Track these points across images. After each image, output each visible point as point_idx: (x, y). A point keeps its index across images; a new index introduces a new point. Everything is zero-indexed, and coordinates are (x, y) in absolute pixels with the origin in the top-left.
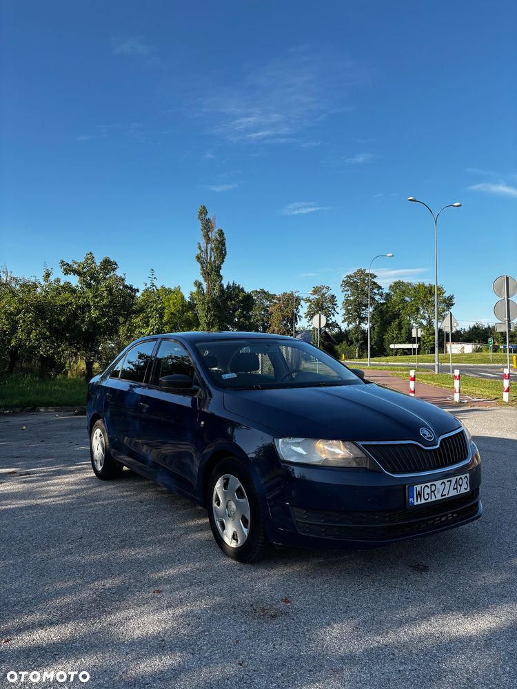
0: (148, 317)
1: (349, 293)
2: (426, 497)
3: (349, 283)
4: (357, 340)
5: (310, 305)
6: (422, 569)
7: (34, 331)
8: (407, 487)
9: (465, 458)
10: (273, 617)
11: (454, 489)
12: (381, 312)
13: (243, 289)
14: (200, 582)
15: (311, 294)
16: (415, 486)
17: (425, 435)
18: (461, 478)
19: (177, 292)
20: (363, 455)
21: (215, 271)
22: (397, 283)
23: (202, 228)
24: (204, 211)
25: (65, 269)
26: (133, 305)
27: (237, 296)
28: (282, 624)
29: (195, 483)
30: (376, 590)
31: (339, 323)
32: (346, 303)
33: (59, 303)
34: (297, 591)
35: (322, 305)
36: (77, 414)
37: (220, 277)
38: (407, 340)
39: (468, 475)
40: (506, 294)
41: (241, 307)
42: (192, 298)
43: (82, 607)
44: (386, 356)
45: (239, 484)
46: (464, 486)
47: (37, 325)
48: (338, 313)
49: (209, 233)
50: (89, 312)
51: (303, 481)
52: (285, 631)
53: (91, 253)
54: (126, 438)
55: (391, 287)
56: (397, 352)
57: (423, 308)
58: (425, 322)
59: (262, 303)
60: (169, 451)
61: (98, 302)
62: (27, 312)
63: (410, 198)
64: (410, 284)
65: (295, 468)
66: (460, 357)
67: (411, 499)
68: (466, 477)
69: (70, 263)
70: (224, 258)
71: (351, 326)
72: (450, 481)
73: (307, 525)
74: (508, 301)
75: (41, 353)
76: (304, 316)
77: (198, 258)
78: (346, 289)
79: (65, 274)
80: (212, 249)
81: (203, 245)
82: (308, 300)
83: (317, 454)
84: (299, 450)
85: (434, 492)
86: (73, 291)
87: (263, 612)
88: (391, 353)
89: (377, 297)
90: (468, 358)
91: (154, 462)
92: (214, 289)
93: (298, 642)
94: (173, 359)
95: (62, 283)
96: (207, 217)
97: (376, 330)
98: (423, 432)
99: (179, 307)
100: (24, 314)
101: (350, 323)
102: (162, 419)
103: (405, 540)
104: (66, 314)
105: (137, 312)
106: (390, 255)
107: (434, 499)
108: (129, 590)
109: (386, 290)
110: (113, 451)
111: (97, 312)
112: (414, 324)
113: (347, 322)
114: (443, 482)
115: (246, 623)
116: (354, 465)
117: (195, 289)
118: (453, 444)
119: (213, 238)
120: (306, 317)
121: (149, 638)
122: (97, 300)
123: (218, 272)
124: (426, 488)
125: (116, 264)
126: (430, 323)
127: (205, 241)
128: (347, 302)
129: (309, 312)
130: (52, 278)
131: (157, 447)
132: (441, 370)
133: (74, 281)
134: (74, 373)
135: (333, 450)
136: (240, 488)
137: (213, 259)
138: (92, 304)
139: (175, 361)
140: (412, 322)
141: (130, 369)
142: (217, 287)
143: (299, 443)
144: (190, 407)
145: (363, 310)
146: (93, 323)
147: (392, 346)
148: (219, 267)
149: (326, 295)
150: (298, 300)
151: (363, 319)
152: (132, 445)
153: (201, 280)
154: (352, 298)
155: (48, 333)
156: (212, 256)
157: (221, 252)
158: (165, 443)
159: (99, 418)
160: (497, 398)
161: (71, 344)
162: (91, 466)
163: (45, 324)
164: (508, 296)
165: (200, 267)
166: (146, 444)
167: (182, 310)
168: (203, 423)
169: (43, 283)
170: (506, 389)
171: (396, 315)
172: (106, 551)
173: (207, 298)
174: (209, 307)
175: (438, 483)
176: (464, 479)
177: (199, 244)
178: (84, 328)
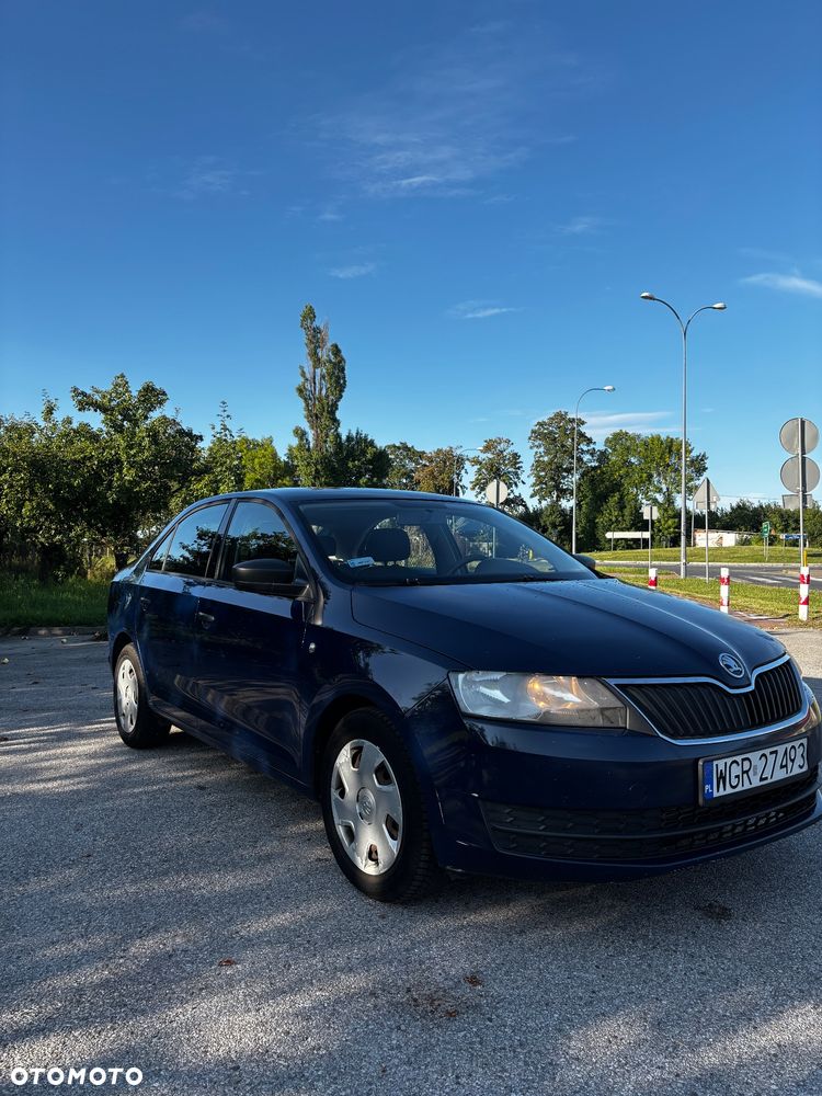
0: (217, 482)
1: (542, 449)
2: (734, 783)
3: (541, 434)
4: (554, 526)
5: (479, 470)
6: (720, 914)
7: (27, 503)
8: (701, 763)
9: (797, 709)
10: (451, 1015)
11: (782, 767)
12: (592, 481)
13: (372, 441)
14: (309, 942)
15: (482, 451)
16: (715, 763)
17: (728, 667)
18: (793, 747)
19: (267, 445)
20: (619, 704)
21: (328, 413)
22: (618, 434)
23: (306, 341)
24: (310, 314)
25: (80, 402)
26: (192, 461)
27: (364, 453)
28: (470, 1031)
29: (298, 756)
30: (642, 957)
31: (526, 497)
32: (537, 467)
33: (70, 457)
34: (494, 960)
35: (499, 468)
36: (98, 639)
37: (336, 422)
38: (632, 525)
39: (804, 741)
40: (800, 448)
41: (370, 471)
42: (291, 456)
43: (81, 996)
44: (601, 550)
45: (381, 758)
46: (799, 761)
47: (33, 493)
48: (523, 483)
49: (319, 350)
50: (120, 472)
51: (501, 752)
52: (478, 1046)
53: (123, 376)
54: (178, 676)
55: (607, 441)
56: (618, 544)
57: (659, 475)
58: (660, 498)
59: (404, 466)
60: (251, 699)
61: (134, 456)
62: (17, 470)
63: (644, 295)
64: (639, 436)
65: (485, 726)
66: (719, 553)
67: (707, 787)
68: (802, 744)
69: (89, 392)
70: (341, 391)
71: (544, 503)
72: (776, 752)
73: (512, 837)
74: (804, 459)
75: (43, 540)
76: (470, 486)
77: (300, 391)
78: (536, 444)
79: (80, 410)
80: (323, 377)
81: (308, 370)
82: (476, 461)
83: (531, 702)
84: (497, 694)
85: (747, 772)
86: (94, 438)
87: (431, 1004)
88: (607, 546)
89: (586, 457)
90: (728, 554)
91: (226, 719)
92: (326, 442)
93: (504, 1070)
94: (259, 538)
95: (75, 425)
96: (314, 325)
97: (584, 509)
98: (724, 660)
99: (269, 470)
100: (11, 474)
101: (543, 498)
102: (243, 642)
103: (696, 863)
104: (82, 475)
105: (200, 473)
106: (610, 387)
107: (747, 786)
108: (174, 959)
109: (600, 446)
110: (152, 699)
111: (133, 471)
112: (644, 501)
113: (538, 497)
114: (764, 755)
115: (399, 1028)
116: (600, 722)
117: (295, 442)
118: (777, 683)
119: (325, 357)
120: (473, 489)
121: (209, 1063)
122: (132, 452)
123: (332, 413)
124: (734, 765)
125: (164, 394)
126: (670, 500)
127: (311, 363)
128: (538, 465)
129: (477, 479)
130: (58, 416)
131: (231, 693)
132: (690, 572)
133: (96, 421)
134: (97, 573)
135: (558, 694)
136: (382, 765)
137: (324, 392)
138: (124, 458)
139: (262, 543)
140: (640, 497)
141: (184, 558)
142: (331, 438)
143: (496, 681)
144: (290, 617)
145: (564, 478)
146: (126, 491)
147: (609, 535)
148: (334, 407)
149: (505, 454)
150: (460, 461)
151: (562, 493)
152: (188, 689)
153: (305, 426)
154: (546, 459)
155: (51, 506)
156: (323, 389)
157: (337, 382)
158: (242, 685)
159: (128, 641)
160: (787, 615)
161: (90, 526)
162: (115, 725)
163: (47, 491)
164: (803, 452)
165: (304, 405)
166: (213, 687)
167: (275, 475)
168: (312, 646)
169: (42, 424)
170: (803, 600)
171: (617, 487)
172: (134, 882)
173: (315, 455)
174: (317, 471)
175: (754, 756)
176: (799, 749)
177: (302, 368)
178: (111, 497)
